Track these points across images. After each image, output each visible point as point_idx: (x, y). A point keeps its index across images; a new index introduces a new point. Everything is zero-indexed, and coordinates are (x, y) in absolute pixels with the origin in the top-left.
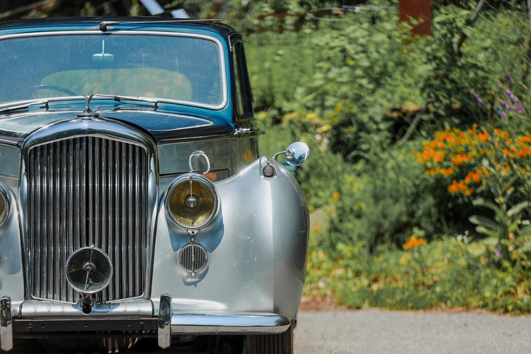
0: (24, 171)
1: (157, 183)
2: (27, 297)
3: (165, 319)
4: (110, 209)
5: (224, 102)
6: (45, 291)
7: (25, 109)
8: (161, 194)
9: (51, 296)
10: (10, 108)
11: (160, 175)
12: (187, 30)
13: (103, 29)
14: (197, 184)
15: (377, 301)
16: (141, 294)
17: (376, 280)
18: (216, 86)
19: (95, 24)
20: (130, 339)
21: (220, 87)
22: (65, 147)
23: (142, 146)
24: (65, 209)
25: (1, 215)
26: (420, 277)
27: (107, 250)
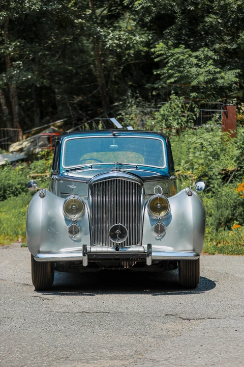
0: (90, 193)
1: (144, 198)
2: (92, 244)
3: (149, 254)
4: (126, 209)
5: (165, 166)
6: (99, 242)
7: (82, 168)
8: (146, 202)
9: (102, 244)
10: (76, 168)
11: (145, 195)
12: (149, 135)
13: (114, 135)
14: (161, 199)
15: (221, 251)
16: (138, 244)
17: (220, 243)
18: (161, 159)
19: (110, 133)
20: (133, 262)
21: (163, 159)
22: (107, 183)
23: (139, 183)
24: (107, 209)
25: (80, 212)
26: (239, 241)
27: (124, 225)
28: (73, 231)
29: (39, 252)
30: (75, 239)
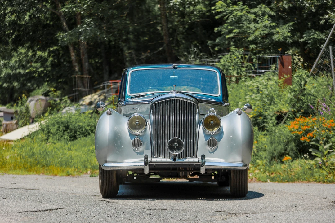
0: (151, 112)
1: (199, 118)
3: (203, 164)
5: (219, 94)
6: (159, 154)
7: (145, 95)
8: (200, 120)
9: (161, 156)
10: (140, 95)
11: (200, 114)
12: (205, 67)
13: (174, 67)
14: (214, 117)
15: (273, 180)
16: (193, 156)
17: (272, 174)
18: (216, 88)
19: (171, 65)
20: (188, 172)
21: (218, 88)
22: (167, 103)
23: (194, 103)
24: (166, 125)
25: (143, 127)
26: (290, 172)
27: (181, 139)
28: (136, 144)
29: (106, 162)
30: (138, 151)
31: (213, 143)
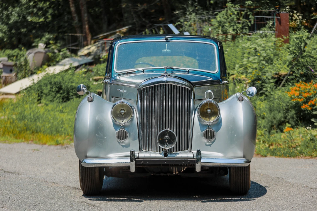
0: (139, 98)
1: (194, 103)
2: (140, 150)
3: (198, 160)
4: (175, 114)
5: (217, 70)
6: (147, 147)
7: (134, 72)
8: (196, 107)
9: (150, 150)
10: (128, 72)
11: (195, 100)
12: (201, 40)
13: (166, 39)
14: (211, 104)
15: (273, 153)
16: (187, 149)
17: (272, 145)
18: (213, 63)
19: (163, 37)
20: (183, 168)
21: (215, 64)
22: (156, 88)
23: (188, 88)
24: (156, 114)
25: (129, 116)
26: (290, 144)
27: (174, 131)
28: (122, 136)
29: (86, 157)
30: (123, 144)
31: (210, 135)
